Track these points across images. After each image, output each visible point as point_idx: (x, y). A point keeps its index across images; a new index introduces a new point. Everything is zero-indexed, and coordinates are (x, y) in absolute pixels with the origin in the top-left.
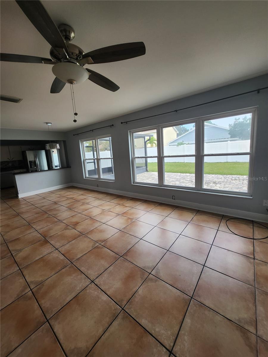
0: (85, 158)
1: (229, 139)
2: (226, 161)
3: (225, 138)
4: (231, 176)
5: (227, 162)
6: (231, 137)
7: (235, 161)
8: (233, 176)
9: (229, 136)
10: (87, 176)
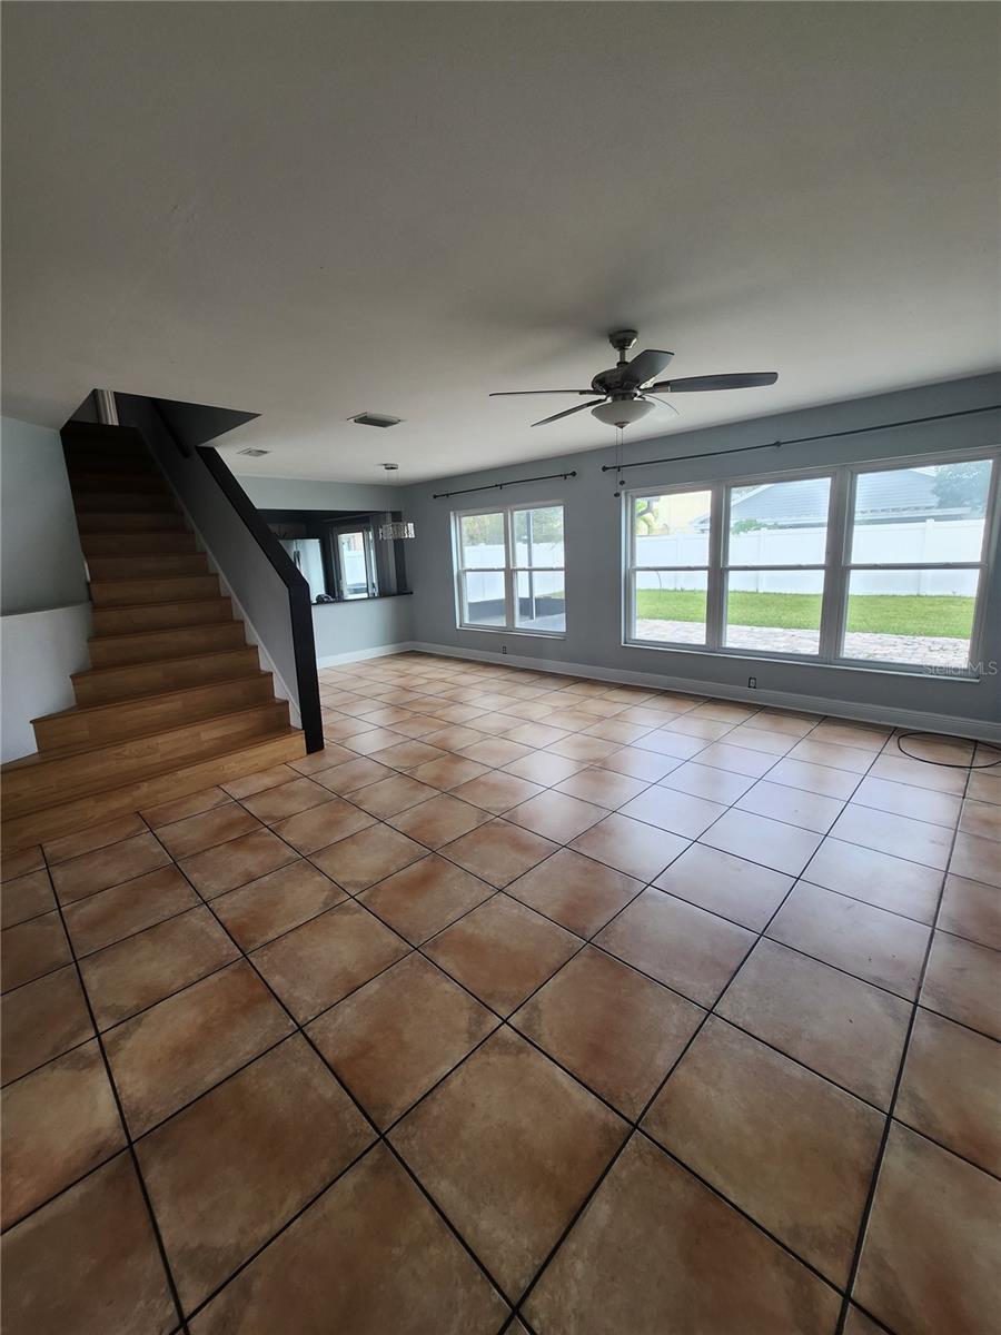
0: (462, 566)
1: (933, 510)
2: (915, 593)
3: (917, 508)
4: (927, 638)
5: (918, 596)
6: (941, 505)
7: (950, 594)
8: (937, 639)
9: (935, 500)
10: (467, 621)
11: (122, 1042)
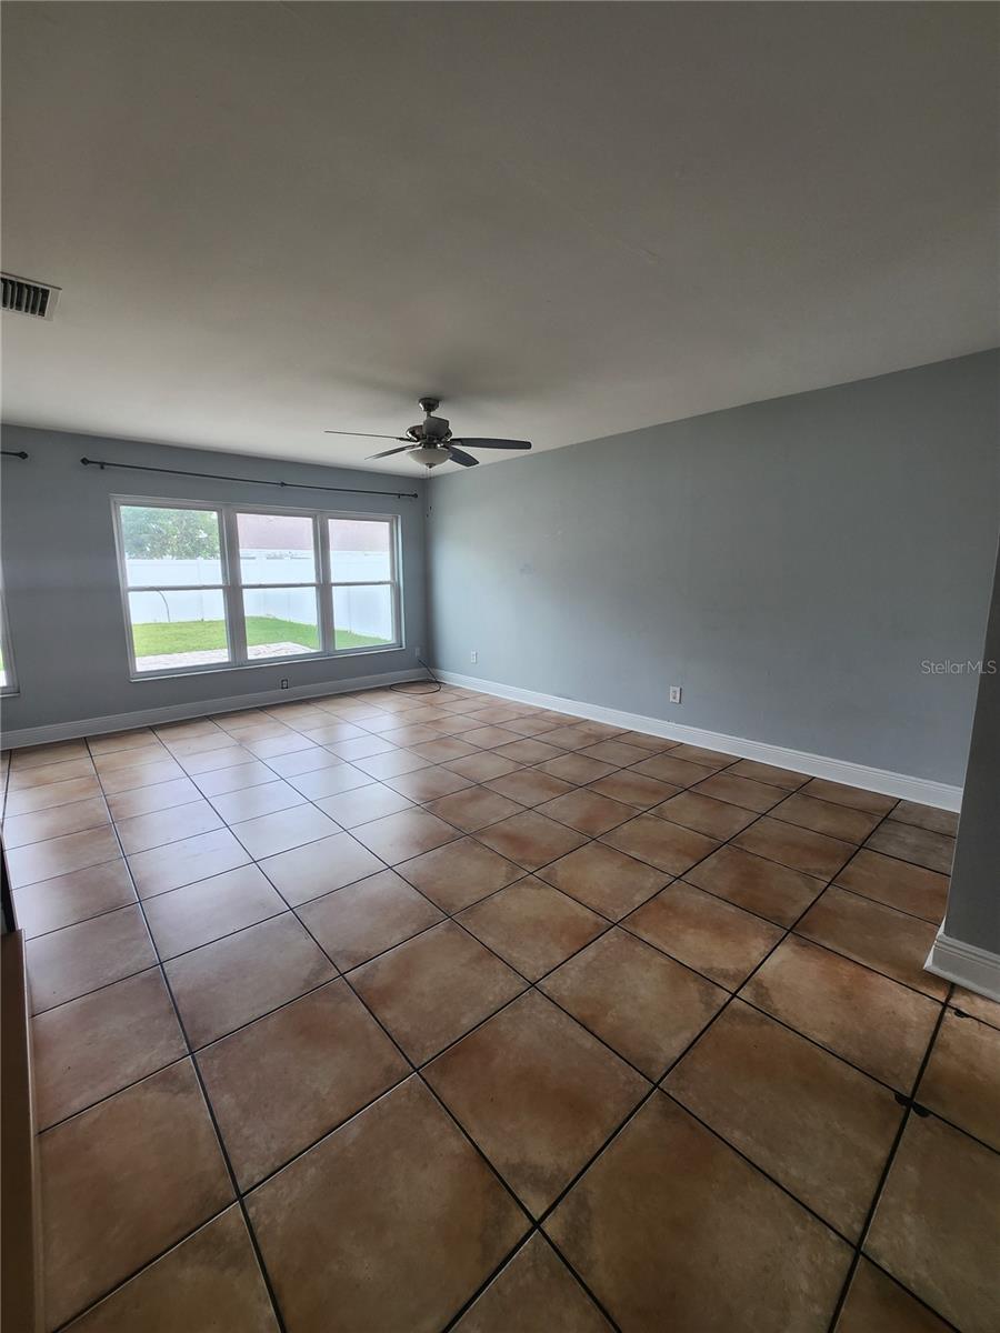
11: (731, 973)
